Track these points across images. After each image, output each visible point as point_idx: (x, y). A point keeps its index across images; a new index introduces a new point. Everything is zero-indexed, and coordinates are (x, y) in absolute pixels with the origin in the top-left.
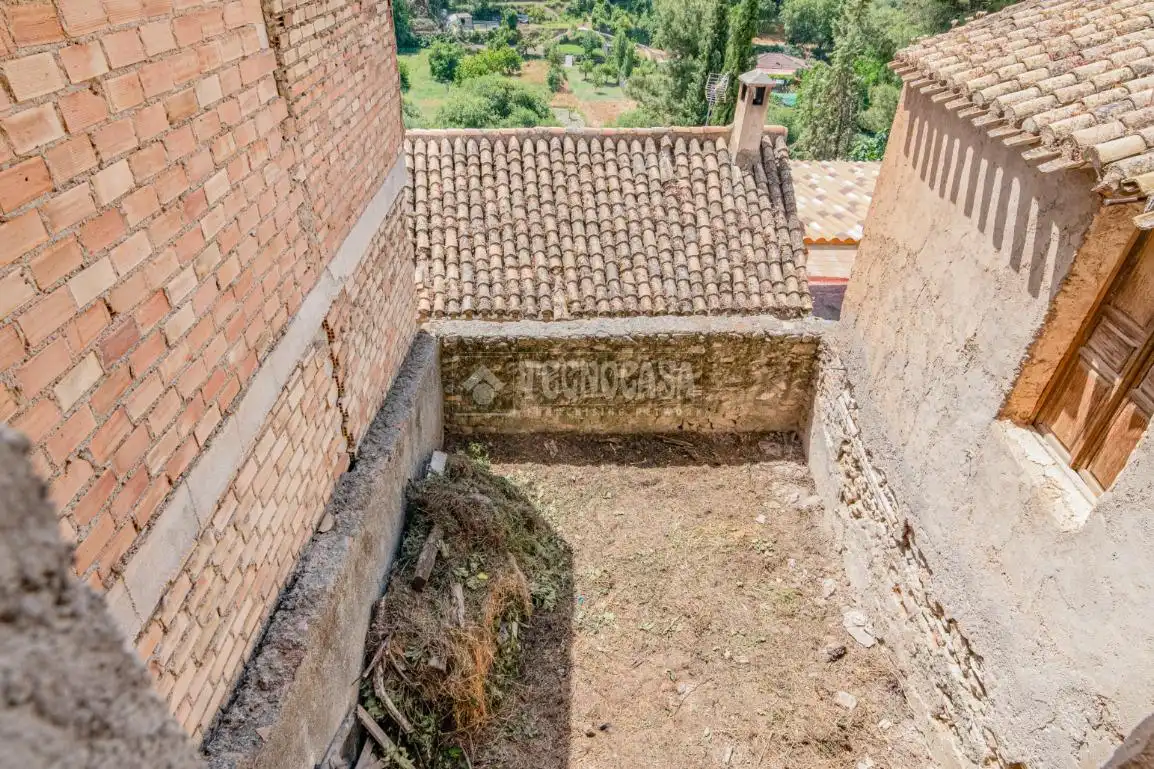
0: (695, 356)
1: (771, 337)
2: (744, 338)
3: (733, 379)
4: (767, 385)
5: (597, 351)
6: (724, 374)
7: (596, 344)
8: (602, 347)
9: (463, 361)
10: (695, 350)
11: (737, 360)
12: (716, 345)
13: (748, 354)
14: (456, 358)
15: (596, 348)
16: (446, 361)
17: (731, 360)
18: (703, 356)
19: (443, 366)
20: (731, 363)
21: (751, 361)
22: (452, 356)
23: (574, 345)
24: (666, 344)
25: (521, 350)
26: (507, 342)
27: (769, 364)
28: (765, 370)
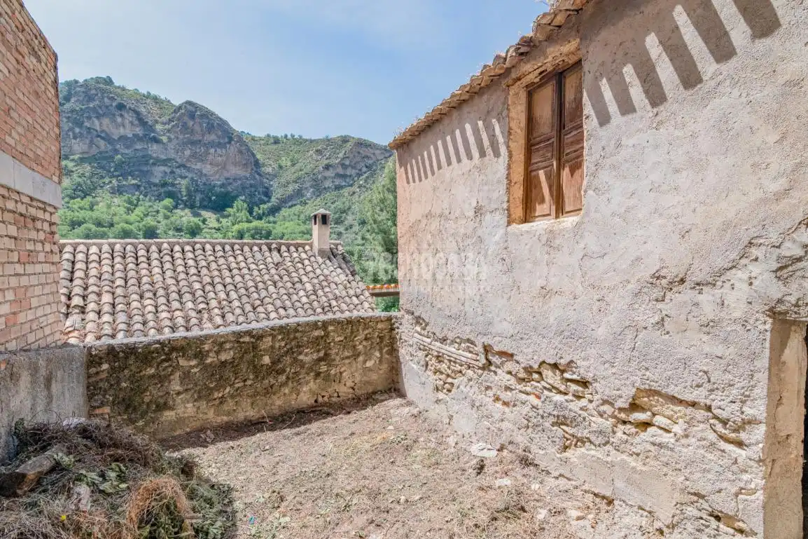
0: (317, 338)
1: (363, 319)
2: (347, 321)
3: (346, 354)
4: (368, 356)
5: (244, 342)
6: (339, 349)
7: (241, 337)
8: (247, 339)
9: (113, 368)
10: (316, 333)
11: (346, 338)
12: (331, 328)
13: (352, 332)
14: (105, 366)
15: (241, 340)
16: (93, 370)
17: (342, 338)
18: (322, 337)
19: (89, 377)
20: (342, 341)
21: (355, 337)
22: (100, 364)
23: (223, 340)
24: (296, 331)
25: (173, 349)
26: (160, 344)
27: (366, 339)
28: (364, 343)
